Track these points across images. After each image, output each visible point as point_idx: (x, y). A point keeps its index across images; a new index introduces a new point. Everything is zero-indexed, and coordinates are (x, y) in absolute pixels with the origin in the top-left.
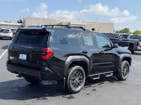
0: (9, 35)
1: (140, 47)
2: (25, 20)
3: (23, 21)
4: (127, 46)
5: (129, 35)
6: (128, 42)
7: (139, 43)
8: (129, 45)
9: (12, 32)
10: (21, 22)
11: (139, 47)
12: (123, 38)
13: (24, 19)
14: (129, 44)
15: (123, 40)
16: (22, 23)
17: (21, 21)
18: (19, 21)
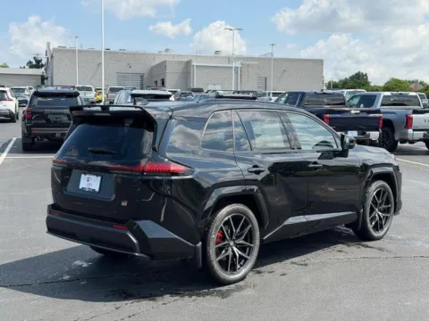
0: (5, 108)
1: (414, 130)
2: (52, 57)
3: (44, 62)
4: (377, 130)
5: (380, 95)
6: (379, 118)
7: (411, 119)
8: (381, 125)
9: (14, 99)
10: (38, 64)
11: (410, 131)
12: (362, 105)
13: (49, 56)
14: (381, 122)
15: (362, 111)
16: (42, 66)
17: (38, 62)
18: (30, 62)
